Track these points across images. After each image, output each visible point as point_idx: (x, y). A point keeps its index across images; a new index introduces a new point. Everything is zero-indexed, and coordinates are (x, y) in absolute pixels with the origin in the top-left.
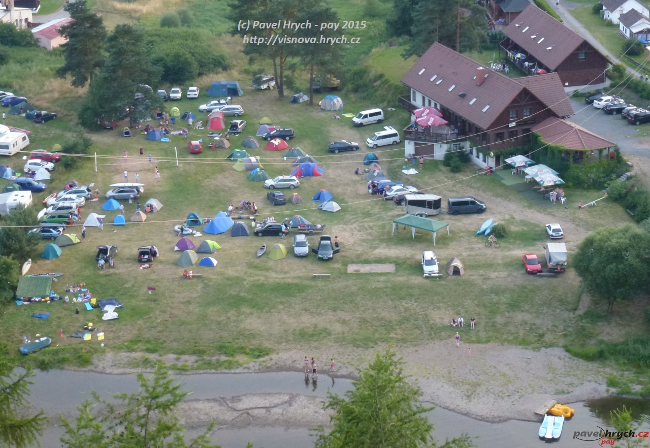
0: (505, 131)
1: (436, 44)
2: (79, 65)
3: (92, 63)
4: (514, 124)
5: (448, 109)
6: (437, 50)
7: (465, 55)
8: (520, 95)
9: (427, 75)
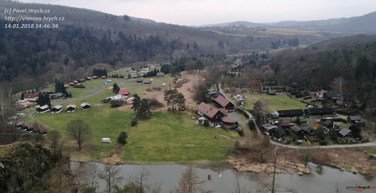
1: (202, 102)
2: (135, 107)
3: (138, 106)
4: (217, 117)
7: (208, 104)
8: (218, 112)
9: (201, 108)
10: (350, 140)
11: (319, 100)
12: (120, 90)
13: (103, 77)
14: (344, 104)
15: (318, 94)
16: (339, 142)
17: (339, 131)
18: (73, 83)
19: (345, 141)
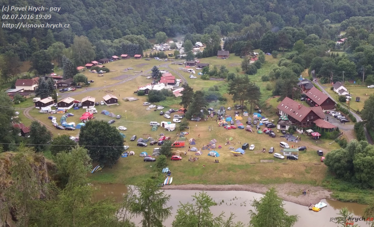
0: (306, 122)
1: (287, 97)
2: (185, 102)
3: (189, 101)
4: (308, 120)
5: (290, 116)
6: (287, 99)
7: (295, 100)
8: (310, 112)
9: (284, 106)
12: (162, 77)
13: (136, 56)
18: (91, 65)
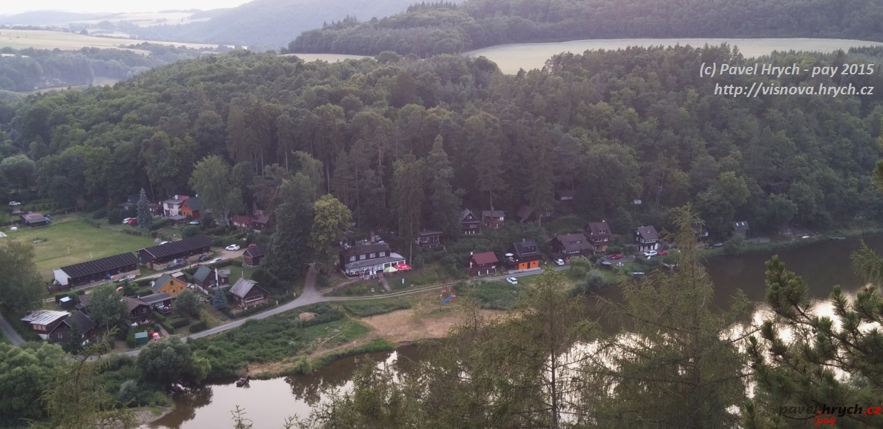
10: (257, 303)
11: (173, 222)
14: (231, 222)
15: (166, 207)
16: (233, 315)
17: (230, 287)
19: (246, 309)
